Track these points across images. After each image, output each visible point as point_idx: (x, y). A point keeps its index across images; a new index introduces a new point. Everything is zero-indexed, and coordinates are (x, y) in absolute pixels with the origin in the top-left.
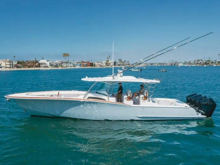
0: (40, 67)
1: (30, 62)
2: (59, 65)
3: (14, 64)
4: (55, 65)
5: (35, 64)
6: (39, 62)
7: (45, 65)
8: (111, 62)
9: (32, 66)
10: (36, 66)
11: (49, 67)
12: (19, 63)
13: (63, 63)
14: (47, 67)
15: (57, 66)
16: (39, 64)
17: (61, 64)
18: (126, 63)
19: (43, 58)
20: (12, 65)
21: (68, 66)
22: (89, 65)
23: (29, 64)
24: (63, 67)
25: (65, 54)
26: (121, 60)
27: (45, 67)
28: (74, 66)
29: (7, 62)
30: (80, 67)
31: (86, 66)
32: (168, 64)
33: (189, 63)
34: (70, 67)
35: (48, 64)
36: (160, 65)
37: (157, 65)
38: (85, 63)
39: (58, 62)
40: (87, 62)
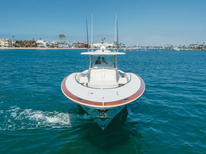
0: (37, 47)
1: (27, 42)
2: (55, 45)
3: (13, 44)
4: (51, 45)
5: (32, 44)
6: (36, 42)
7: (42, 45)
9: (30, 46)
10: (33, 46)
11: (46, 47)
12: (17, 42)
14: (44, 47)
15: (53, 46)
16: (36, 44)
17: (57, 45)
19: (40, 39)
20: (11, 44)
21: (64, 47)
22: (85, 46)
23: (27, 44)
24: (59, 48)
25: (60, 35)
27: (42, 47)
28: (70, 47)
29: (6, 41)
30: (76, 48)
31: (81, 47)
32: (163, 47)
33: (184, 47)
34: (66, 47)
35: (45, 44)
36: (155, 48)
37: (152, 48)
38: (80, 44)
39: (54, 43)
40: (82, 44)
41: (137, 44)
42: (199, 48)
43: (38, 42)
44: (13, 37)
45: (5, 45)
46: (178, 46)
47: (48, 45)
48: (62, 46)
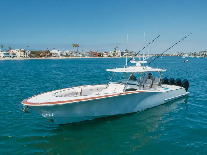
0: (51, 56)
1: (42, 52)
2: (69, 55)
3: (28, 54)
4: (65, 54)
5: (46, 54)
6: (51, 52)
7: (56, 55)
8: (118, 52)
9: (44, 56)
10: (48, 56)
12: (32, 52)
13: (72, 53)
14: (58, 56)
15: (67, 56)
16: (51, 54)
17: (71, 54)
18: (133, 53)
19: (54, 48)
20: (26, 54)
21: (77, 56)
22: (98, 55)
23: (42, 54)
24: (73, 57)
25: (74, 45)
26: (128, 50)
27: (56, 56)
28: (83, 56)
29: (21, 51)
30: (89, 57)
31: (94, 56)
32: (174, 55)
33: (195, 55)
34: (79, 57)
35: (59, 53)
36: (166, 56)
38: (93, 53)
39: (68, 52)
40: (95, 53)
41: (149, 52)
43: (53, 51)
44: (28, 47)
45: (20, 55)
46: (189, 53)
47: (62, 55)
48: (75, 55)
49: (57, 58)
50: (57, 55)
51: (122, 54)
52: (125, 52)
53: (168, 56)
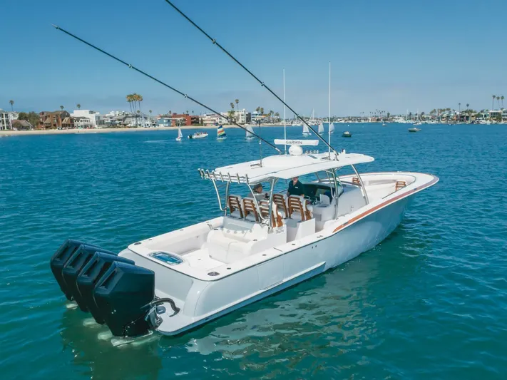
0: (73, 126)
1: (49, 116)
2: (117, 122)
3: (12, 121)
4: (109, 121)
5: (60, 120)
6: (72, 115)
7: (86, 123)
8: (240, 113)
9: (55, 125)
10: (64, 126)
11: (96, 126)
12: (22, 116)
13: (127, 116)
14: (91, 127)
15: (113, 125)
16: (72, 120)
17: (122, 122)
18: (273, 117)
19: (79, 106)
20: (7, 121)
21: (140, 125)
22: (190, 121)
23: (48, 121)
24: (129, 127)
26: (262, 109)
27: (86, 127)
28: (154, 125)
30: (169, 126)
31: (182, 125)
32: (370, 119)
34: (144, 126)
35: (92, 119)
36: (350, 122)
37: (343, 122)
38: (180, 116)
39: (116, 115)
40: (183, 116)
42: (462, 118)
43: (76, 113)
44: (12, 102)
47: (100, 122)
48: (135, 122)
49: (88, 131)
50: (89, 123)
51: (249, 118)
52: (256, 112)
53: (357, 122)
